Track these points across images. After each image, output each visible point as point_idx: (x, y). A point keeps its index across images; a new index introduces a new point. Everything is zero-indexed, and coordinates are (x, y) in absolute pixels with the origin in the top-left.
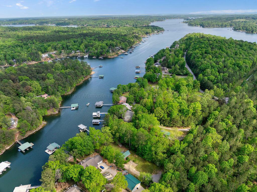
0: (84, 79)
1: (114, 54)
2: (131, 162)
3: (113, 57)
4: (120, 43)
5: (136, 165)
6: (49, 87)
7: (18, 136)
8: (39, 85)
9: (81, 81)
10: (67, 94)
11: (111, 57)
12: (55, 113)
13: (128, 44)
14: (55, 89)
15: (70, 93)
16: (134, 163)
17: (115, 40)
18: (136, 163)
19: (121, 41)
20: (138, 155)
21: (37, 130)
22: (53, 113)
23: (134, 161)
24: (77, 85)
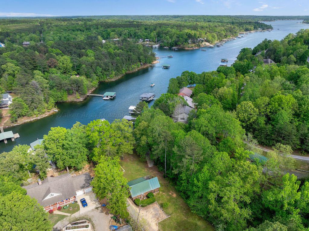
0: (140, 67)
1: (193, 45)
2: (156, 206)
3: (192, 49)
5: (165, 217)
6: (84, 66)
7: (8, 121)
8: (69, 60)
9: (135, 68)
10: (110, 80)
11: (188, 49)
12: (78, 101)
14: (91, 70)
15: (113, 80)
16: (161, 211)
20: (178, 192)
21: (39, 118)
22: (75, 100)
23: (162, 206)
24: (128, 72)
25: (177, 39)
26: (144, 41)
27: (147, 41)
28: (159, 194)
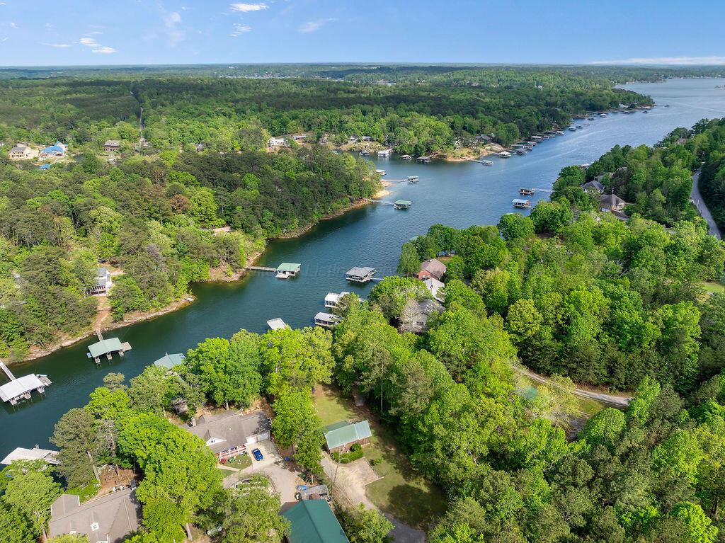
0: (350, 207)
1: (465, 151)
2: (364, 462)
3: (461, 160)
4: (495, 124)
5: (376, 478)
6: (239, 209)
8: (211, 199)
9: (340, 208)
10: (288, 236)
11: (454, 160)
12: (229, 279)
13: (517, 130)
14: (252, 217)
15: (295, 235)
16: (370, 470)
17: (480, 115)
18: (379, 474)
19: (500, 119)
21: (161, 314)
22: (224, 279)
23: (372, 463)
24: (324, 217)
25: (429, 138)
26: (359, 141)
27: (366, 140)
28: (369, 446)
